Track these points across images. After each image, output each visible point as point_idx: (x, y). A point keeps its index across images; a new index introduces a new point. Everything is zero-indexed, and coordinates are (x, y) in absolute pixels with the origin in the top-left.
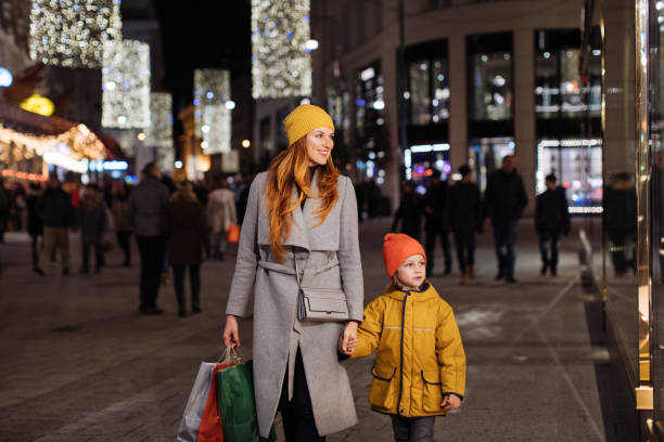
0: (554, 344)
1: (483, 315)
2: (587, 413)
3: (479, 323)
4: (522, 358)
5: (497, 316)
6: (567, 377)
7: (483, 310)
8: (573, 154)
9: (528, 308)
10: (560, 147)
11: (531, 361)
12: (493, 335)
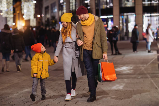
0: (149, 74)
1: (127, 68)
2: (157, 88)
3: (126, 69)
4: (140, 77)
5: (132, 68)
6: (152, 81)
7: (127, 66)
8: (155, 18)
9: (141, 66)
10: (151, 16)
11: (142, 78)
12: (131, 72)
